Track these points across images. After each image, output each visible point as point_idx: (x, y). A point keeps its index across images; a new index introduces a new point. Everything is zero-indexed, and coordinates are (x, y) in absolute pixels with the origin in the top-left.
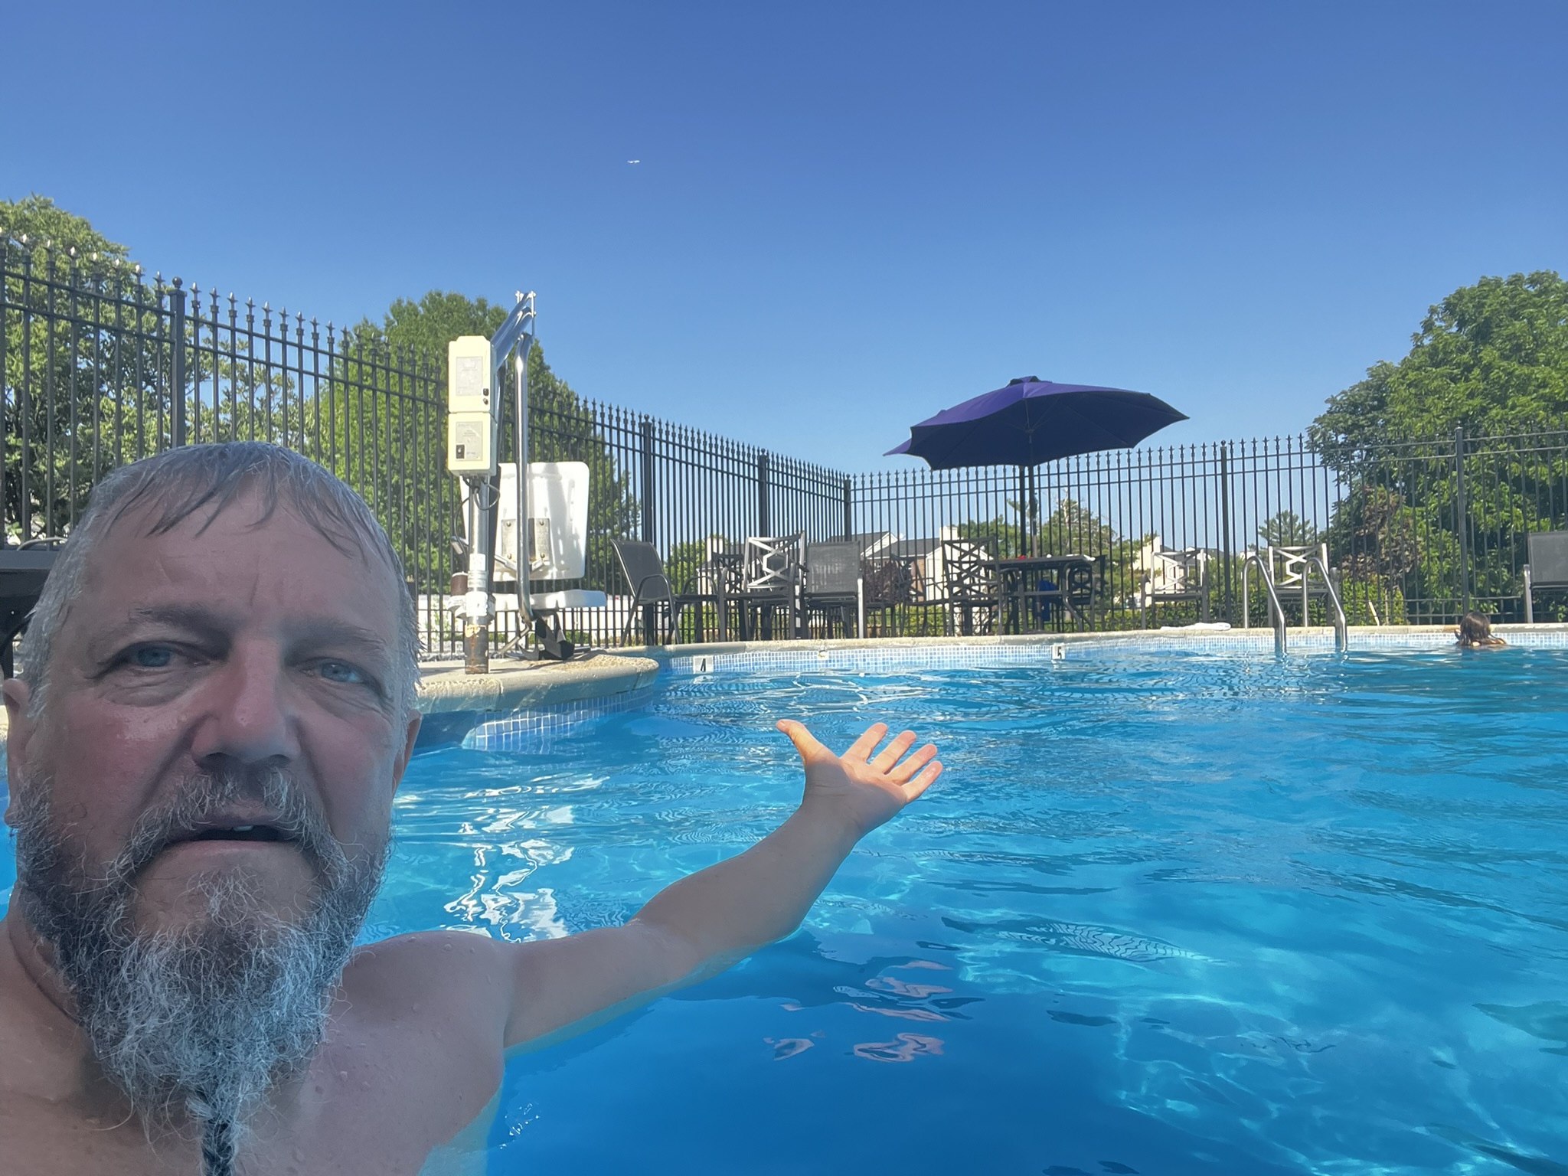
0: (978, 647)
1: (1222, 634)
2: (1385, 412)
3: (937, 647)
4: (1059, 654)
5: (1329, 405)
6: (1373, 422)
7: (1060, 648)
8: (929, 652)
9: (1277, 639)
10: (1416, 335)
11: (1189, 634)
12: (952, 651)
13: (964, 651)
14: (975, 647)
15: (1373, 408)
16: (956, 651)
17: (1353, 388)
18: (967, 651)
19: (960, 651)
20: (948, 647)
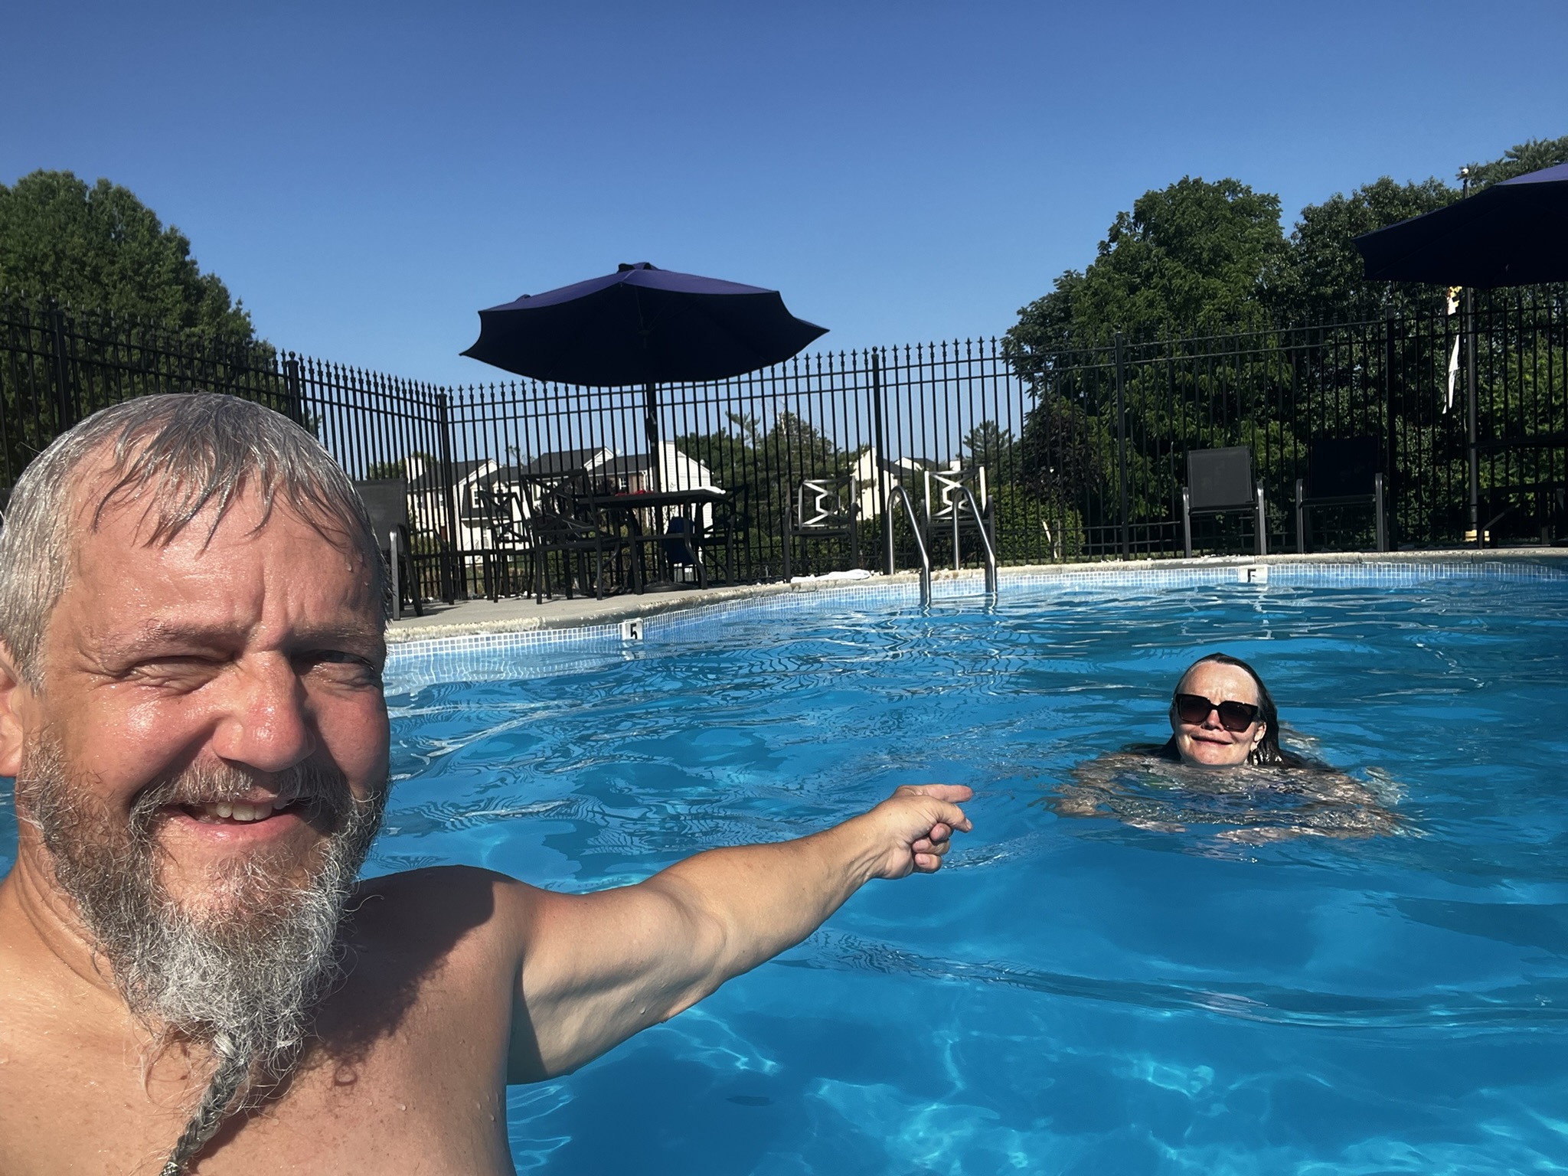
0: (508, 634)
1: (861, 584)
2: (1070, 323)
3: (444, 639)
4: (633, 633)
5: (1021, 317)
6: (1059, 334)
7: (633, 625)
8: (431, 647)
9: (922, 586)
10: (1102, 242)
11: (821, 587)
12: (468, 644)
13: (485, 642)
14: (502, 635)
15: (1060, 320)
16: (474, 643)
17: (1043, 299)
18: (491, 642)
19: (480, 643)
20: (461, 638)
